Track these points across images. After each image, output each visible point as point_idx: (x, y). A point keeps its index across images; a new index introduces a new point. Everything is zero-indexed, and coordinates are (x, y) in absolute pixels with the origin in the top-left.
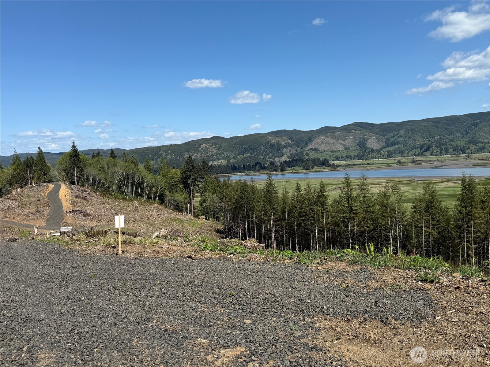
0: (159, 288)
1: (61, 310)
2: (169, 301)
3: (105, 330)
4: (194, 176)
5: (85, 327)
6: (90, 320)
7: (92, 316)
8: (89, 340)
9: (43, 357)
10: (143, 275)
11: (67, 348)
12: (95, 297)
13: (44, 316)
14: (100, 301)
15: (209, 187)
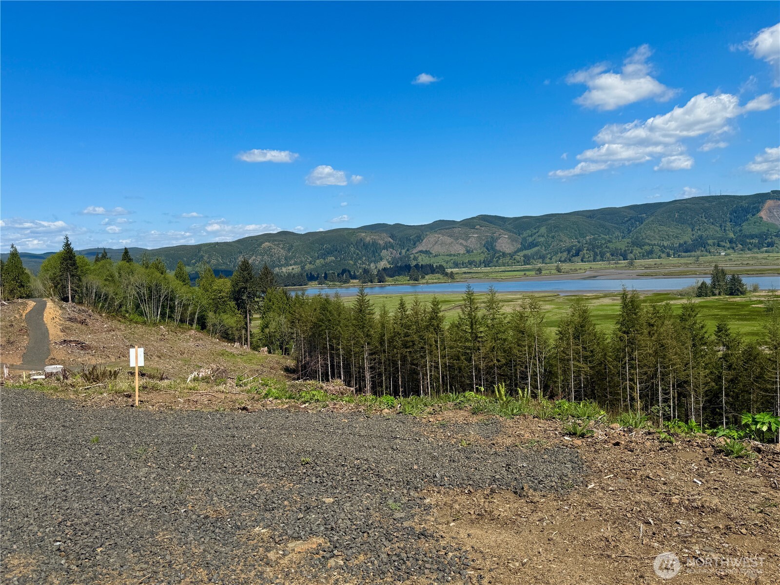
0: (197, 455)
1: (45, 491)
2: (212, 474)
3: (113, 519)
4: (251, 289)
5: (83, 516)
6: (91, 506)
7: (94, 499)
8: (89, 535)
9: (16, 564)
10: (173, 437)
11: (54, 550)
12: (98, 471)
13: (18, 502)
14: (107, 476)
15: (273, 304)
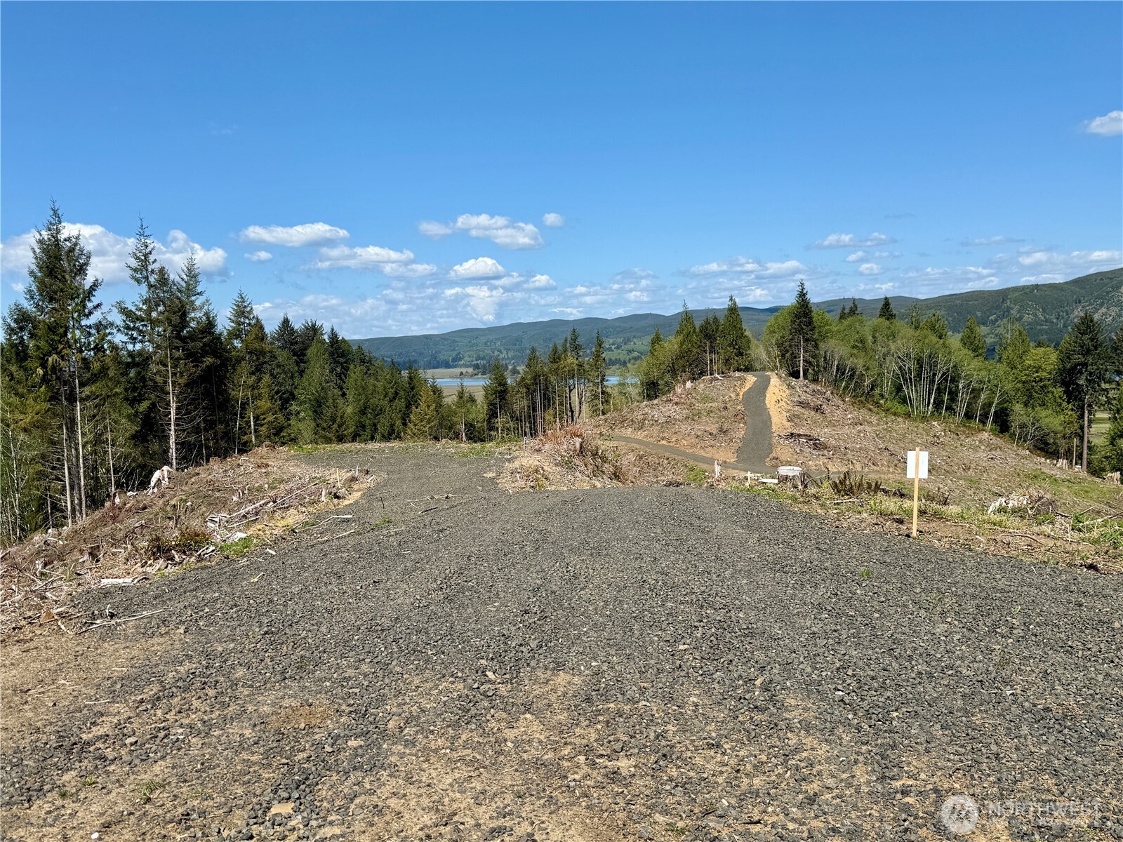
0: (1022, 621)
1: (811, 626)
2: (1050, 652)
3: (908, 681)
5: (866, 667)
6: (874, 657)
7: (877, 650)
8: (878, 693)
9: (793, 704)
10: (979, 589)
11: (836, 699)
12: (876, 615)
13: (780, 632)
14: (889, 624)
